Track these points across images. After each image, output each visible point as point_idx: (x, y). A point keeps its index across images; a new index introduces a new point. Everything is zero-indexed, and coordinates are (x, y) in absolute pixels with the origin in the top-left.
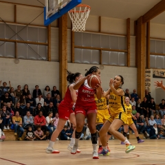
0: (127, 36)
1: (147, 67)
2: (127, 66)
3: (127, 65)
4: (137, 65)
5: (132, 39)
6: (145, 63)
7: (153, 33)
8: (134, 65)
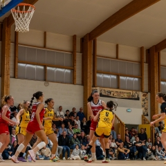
0: (73, 52)
1: (94, 86)
2: (73, 84)
3: (73, 82)
4: (84, 83)
5: (79, 56)
6: (92, 81)
7: (100, 51)
8: (81, 82)
